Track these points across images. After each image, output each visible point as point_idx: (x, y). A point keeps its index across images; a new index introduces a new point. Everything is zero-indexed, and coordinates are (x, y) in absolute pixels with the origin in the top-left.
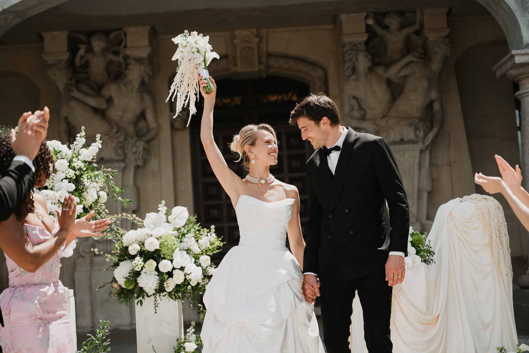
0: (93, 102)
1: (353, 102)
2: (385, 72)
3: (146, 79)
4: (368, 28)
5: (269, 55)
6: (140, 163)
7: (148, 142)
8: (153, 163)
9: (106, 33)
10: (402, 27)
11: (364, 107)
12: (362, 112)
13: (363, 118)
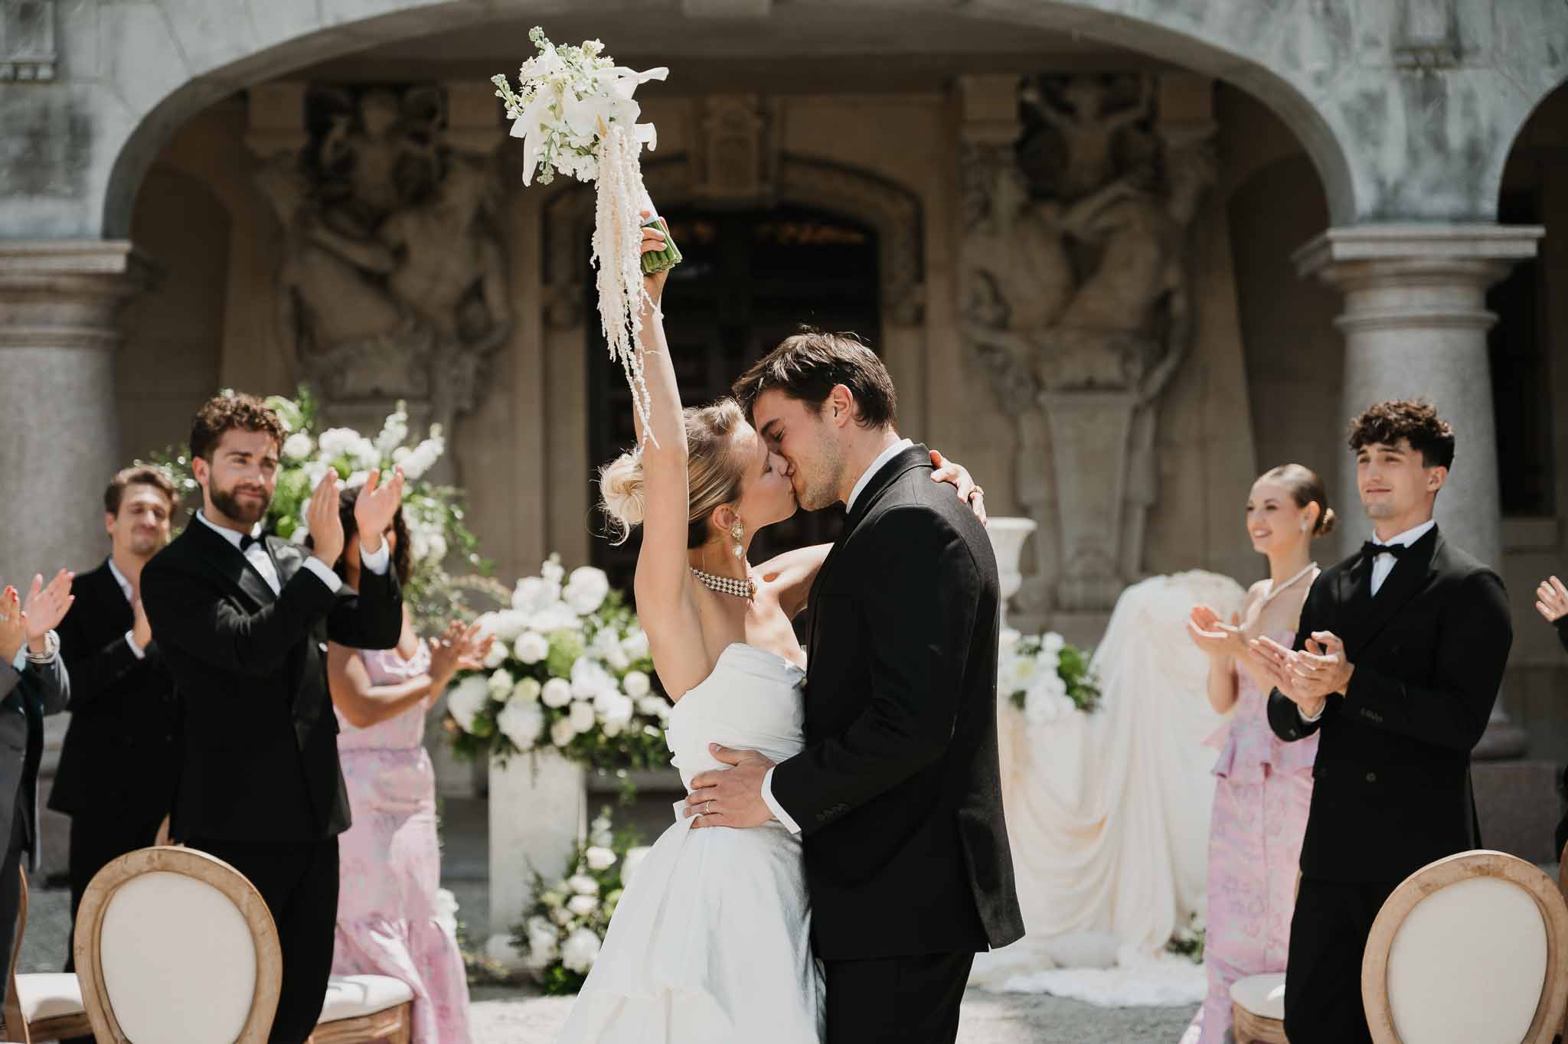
0: (362, 256)
1: (982, 286)
2: (1061, 216)
3: (491, 206)
4: (1025, 110)
5: (787, 159)
6: (467, 405)
7: (487, 356)
8: (498, 406)
9: (398, 89)
10: (1107, 109)
11: (1007, 297)
12: (1001, 310)
13: (1002, 325)
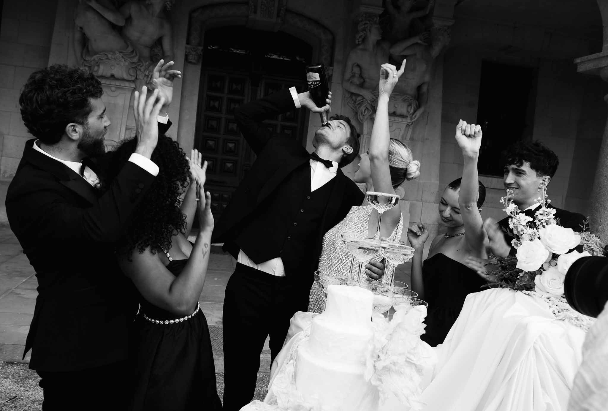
2: (390, 48)
11: (365, 75)
12: (362, 80)
13: (362, 85)
